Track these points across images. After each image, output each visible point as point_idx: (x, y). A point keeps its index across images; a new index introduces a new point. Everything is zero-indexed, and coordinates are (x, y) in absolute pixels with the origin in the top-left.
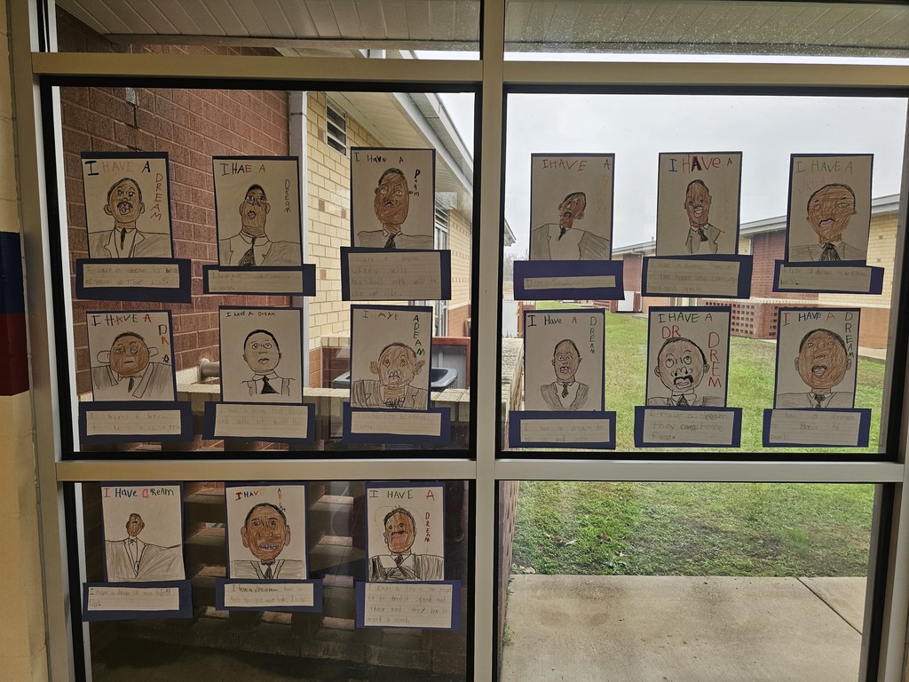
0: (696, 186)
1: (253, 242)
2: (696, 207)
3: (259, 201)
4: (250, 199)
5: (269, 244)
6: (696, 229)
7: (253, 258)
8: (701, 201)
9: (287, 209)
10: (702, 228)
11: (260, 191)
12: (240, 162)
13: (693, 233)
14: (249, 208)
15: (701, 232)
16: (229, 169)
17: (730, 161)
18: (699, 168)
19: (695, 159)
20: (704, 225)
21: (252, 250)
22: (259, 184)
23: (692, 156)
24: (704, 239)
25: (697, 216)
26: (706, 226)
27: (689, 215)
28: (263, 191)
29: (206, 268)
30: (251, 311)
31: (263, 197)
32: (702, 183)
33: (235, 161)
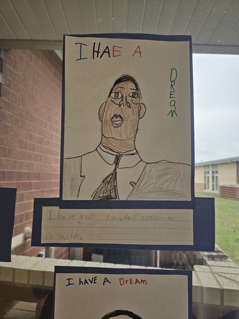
1: (117, 162)
3: (129, 99)
4: (117, 97)
5: (142, 165)
7: (115, 188)
9: (172, 113)
11: (131, 85)
12: (105, 42)
14: (113, 110)
16: (87, 51)
21: (114, 174)
22: (131, 75)
28: (136, 85)
29: (39, 204)
30: (108, 276)
31: (136, 94)
33: (97, 40)
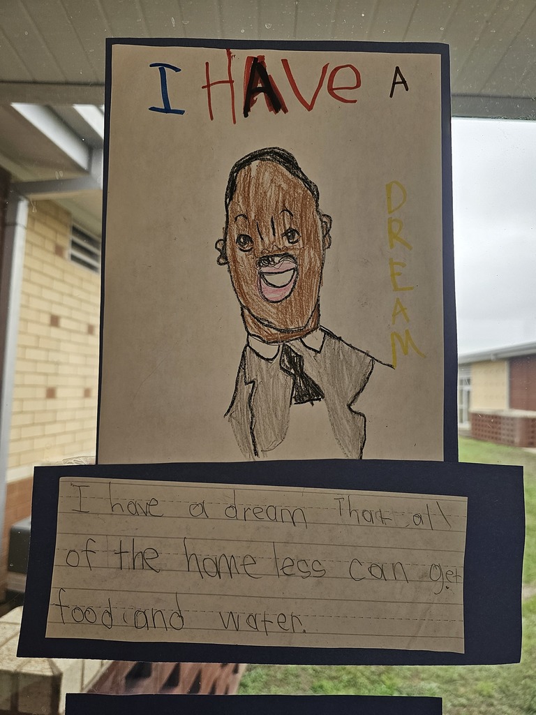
0: (266, 176)
2: (266, 259)
6: (270, 351)
8: (290, 234)
10: (296, 345)
13: (256, 368)
15: (294, 365)
17: (399, 79)
18: (276, 104)
19: (257, 69)
20: (302, 333)
23: (241, 56)
24: (308, 392)
25: (272, 295)
26: (314, 340)
27: (239, 291)
32: (288, 161)
